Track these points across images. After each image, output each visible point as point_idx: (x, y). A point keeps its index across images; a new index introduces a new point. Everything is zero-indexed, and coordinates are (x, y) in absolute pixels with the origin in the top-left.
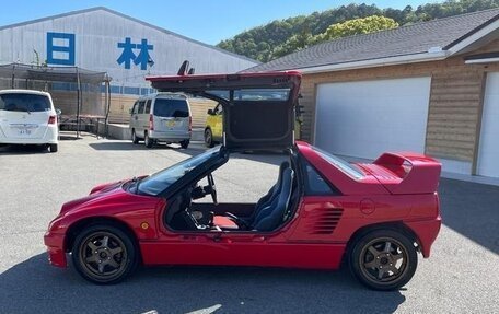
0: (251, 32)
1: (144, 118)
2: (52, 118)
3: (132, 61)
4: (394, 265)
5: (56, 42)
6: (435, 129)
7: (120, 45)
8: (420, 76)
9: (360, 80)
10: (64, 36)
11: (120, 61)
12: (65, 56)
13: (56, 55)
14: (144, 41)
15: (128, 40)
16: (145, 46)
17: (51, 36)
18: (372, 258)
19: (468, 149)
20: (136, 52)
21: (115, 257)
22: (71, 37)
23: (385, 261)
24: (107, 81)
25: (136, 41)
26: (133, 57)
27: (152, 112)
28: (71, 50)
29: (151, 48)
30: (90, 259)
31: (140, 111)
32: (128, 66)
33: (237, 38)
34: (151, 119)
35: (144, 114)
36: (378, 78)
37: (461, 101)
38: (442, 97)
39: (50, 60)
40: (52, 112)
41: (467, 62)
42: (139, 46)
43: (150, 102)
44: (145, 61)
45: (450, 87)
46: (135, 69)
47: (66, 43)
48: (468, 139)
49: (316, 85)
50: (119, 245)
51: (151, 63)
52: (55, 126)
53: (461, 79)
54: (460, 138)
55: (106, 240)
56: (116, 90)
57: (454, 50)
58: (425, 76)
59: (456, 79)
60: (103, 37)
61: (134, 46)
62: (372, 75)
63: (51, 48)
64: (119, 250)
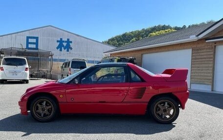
0: (116, 37)
1: (67, 70)
2: (27, 68)
3: (63, 48)
4: (169, 112)
5: (30, 40)
6: (194, 71)
7: (58, 41)
8: (187, 48)
9: (161, 52)
10: (34, 38)
11: (57, 48)
12: (34, 46)
13: (30, 46)
14: (68, 39)
15: (61, 39)
16: (68, 42)
17: (28, 38)
18: (159, 110)
19: (209, 79)
20: (65, 44)
21: (48, 110)
22: (37, 38)
23: (165, 111)
24: (52, 56)
25: (65, 39)
26: (63, 46)
27: (70, 67)
28: (37, 43)
29: (71, 42)
30: (38, 111)
31: (65, 67)
32: (61, 50)
33: (109, 40)
34: (70, 70)
35: (67, 68)
36: (169, 51)
37: (205, 58)
38: (197, 57)
39: (27, 47)
40: (27, 66)
41: (207, 41)
42: (66, 42)
43: (69, 62)
44: (68, 48)
45: (200, 53)
46: (64, 51)
47: (34, 41)
48: (209, 75)
49: (142, 54)
50: (50, 105)
51: (71, 48)
52: (28, 72)
53: (204, 49)
54: (205, 74)
55: (45, 102)
56: (55, 60)
57: (201, 36)
58: (189, 48)
59: (203, 49)
60: (51, 38)
61: (64, 42)
62: (166, 49)
63: (28, 43)
64: (50, 107)
